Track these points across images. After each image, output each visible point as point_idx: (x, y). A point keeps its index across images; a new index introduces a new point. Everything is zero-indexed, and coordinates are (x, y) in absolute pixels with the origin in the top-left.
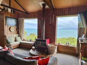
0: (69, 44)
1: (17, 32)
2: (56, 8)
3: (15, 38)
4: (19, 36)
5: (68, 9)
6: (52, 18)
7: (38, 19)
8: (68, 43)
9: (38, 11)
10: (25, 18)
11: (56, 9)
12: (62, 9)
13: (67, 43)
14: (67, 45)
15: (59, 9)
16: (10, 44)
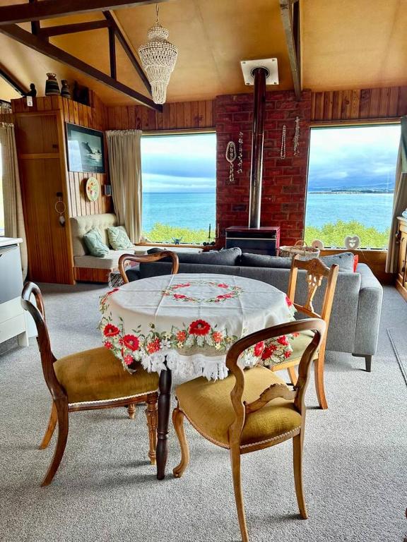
0: (357, 244)
1: (106, 203)
2: (310, 90)
3: (107, 231)
4: (116, 225)
5: (361, 97)
6: (291, 135)
7: (218, 136)
8: (355, 238)
9: (217, 97)
10: (144, 131)
11: (308, 90)
12: (336, 94)
13: (349, 239)
14: (352, 245)
15: (319, 94)
16: (105, 258)
